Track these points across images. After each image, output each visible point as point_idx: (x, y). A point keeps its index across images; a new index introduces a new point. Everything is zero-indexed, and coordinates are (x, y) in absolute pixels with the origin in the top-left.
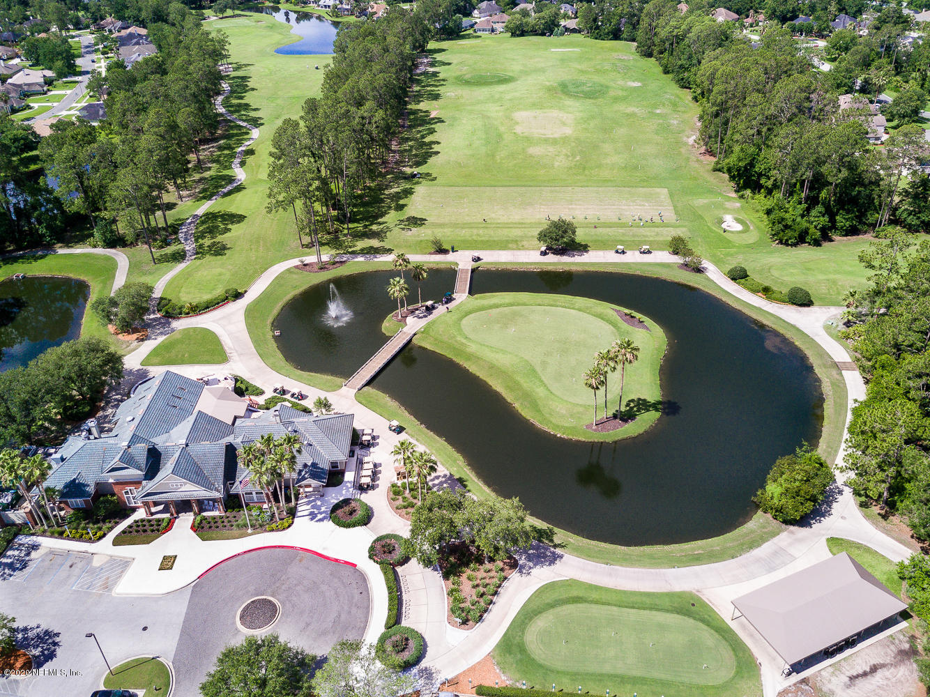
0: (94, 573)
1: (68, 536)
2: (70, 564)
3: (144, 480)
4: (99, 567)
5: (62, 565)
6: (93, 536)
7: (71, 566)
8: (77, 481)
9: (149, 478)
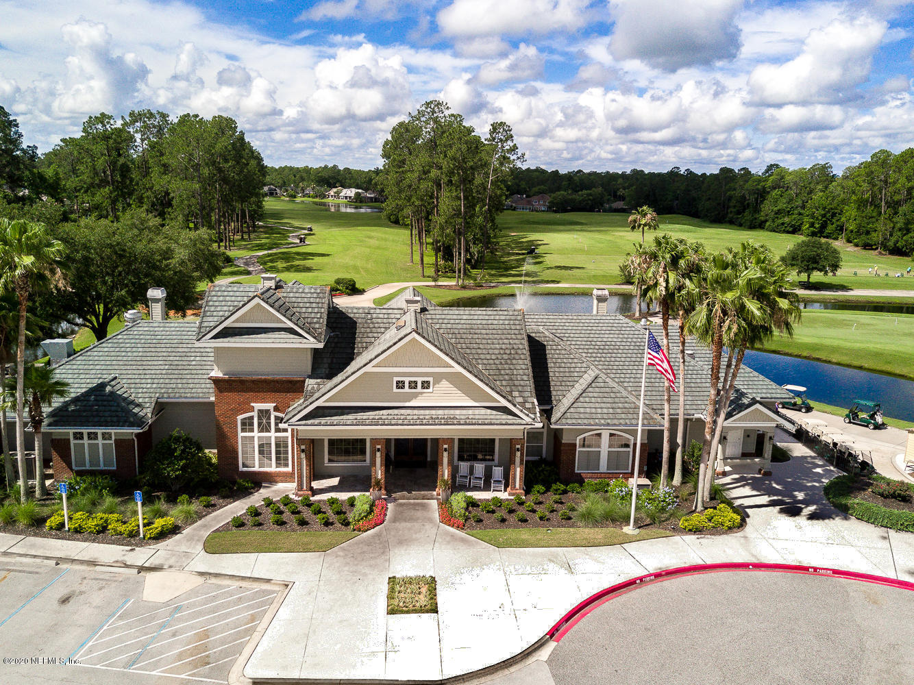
0: (153, 618)
1: (62, 525)
2: (62, 592)
3: (310, 377)
4: (167, 604)
5: (30, 597)
6: (145, 526)
7: (65, 601)
8: (108, 389)
9: (324, 370)
